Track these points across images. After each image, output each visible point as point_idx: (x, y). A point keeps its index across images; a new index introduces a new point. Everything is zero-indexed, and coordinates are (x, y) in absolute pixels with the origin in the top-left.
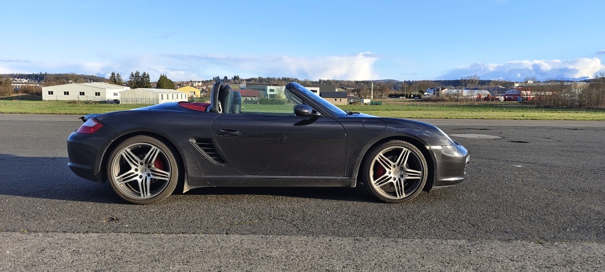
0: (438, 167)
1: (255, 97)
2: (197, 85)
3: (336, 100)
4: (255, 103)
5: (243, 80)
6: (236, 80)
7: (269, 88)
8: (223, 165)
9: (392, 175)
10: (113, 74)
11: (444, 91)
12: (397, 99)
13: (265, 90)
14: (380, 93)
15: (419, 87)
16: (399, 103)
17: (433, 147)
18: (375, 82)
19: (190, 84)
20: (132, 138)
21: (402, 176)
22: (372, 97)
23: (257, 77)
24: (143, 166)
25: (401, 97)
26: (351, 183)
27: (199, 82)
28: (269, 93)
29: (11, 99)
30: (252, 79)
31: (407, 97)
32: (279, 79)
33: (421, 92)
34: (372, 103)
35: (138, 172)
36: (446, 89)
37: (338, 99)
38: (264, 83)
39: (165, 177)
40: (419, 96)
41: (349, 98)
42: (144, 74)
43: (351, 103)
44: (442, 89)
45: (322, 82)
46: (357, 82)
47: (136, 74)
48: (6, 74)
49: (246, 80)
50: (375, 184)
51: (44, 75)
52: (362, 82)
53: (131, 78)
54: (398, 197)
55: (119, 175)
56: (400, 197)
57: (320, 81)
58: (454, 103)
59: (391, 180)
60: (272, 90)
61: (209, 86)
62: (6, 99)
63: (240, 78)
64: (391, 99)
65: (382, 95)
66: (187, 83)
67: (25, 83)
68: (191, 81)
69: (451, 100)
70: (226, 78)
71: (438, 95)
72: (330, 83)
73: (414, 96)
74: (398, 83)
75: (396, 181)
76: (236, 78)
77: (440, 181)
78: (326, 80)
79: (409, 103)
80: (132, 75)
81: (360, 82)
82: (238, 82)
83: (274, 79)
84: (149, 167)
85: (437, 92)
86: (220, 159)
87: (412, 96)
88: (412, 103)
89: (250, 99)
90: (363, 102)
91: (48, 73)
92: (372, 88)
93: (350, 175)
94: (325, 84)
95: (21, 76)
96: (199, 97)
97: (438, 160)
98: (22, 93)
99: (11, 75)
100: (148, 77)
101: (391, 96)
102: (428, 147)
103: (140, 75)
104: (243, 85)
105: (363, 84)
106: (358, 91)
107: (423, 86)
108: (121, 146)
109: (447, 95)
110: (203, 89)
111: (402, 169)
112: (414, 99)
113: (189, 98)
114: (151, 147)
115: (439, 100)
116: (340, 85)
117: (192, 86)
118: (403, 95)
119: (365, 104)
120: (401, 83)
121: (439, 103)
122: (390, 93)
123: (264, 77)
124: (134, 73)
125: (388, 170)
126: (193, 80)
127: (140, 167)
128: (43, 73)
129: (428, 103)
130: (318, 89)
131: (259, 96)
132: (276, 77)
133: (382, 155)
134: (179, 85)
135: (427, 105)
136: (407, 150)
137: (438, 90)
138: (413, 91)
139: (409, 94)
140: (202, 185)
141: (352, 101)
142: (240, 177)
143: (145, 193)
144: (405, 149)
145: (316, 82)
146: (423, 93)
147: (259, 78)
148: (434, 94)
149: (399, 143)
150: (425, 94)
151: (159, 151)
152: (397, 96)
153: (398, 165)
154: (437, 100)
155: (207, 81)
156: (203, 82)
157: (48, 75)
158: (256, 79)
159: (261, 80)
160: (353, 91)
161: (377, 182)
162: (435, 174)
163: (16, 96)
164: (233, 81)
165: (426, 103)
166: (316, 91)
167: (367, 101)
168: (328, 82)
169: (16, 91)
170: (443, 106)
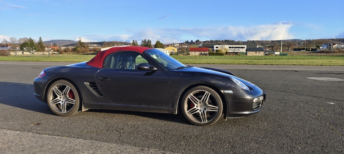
0: (229, 105)
1: (206, 51)
2: (176, 45)
3: (256, 53)
4: (206, 55)
5: (202, 42)
6: (197, 42)
7: (215, 46)
8: (102, 97)
9: (199, 108)
10: (134, 41)
11: (334, 46)
12: (299, 52)
13: (213, 47)
14: (287, 48)
15: (316, 44)
16: (300, 54)
17: (226, 91)
18: (284, 41)
19: (173, 45)
20: (58, 81)
21: (205, 109)
22: (281, 50)
23: (209, 40)
24: (63, 96)
25: (302, 51)
26: (173, 111)
27: (177, 44)
28: (215, 49)
29: (88, 54)
30: (207, 41)
31: (306, 50)
32: (223, 40)
33: (317, 47)
34: (280, 55)
35: (61, 99)
36: (336, 45)
37: (258, 52)
38: (214, 43)
39: (73, 102)
40: (315, 50)
41: (265, 51)
42: (149, 40)
43: (266, 55)
44: (334, 44)
45: (249, 42)
46: (272, 41)
47: (144, 41)
48: (88, 42)
49: (203, 42)
50: (188, 113)
51: (104, 42)
52: (276, 41)
53: (142, 43)
54: (203, 122)
55: (52, 100)
56: (204, 122)
57: (248, 41)
58: (341, 54)
59: (198, 111)
60: (217, 47)
61: (183, 46)
62: (86, 54)
63: (200, 41)
64: (295, 52)
65: (289, 49)
66: (171, 45)
67: (96, 46)
68: (173, 44)
69: (340, 52)
70: (192, 41)
71: (330, 48)
72: (255, 43)
73: (312, 50)
74: (302, 41)
75: (201, 112)
76: (197, 41)
77: (231, 114)
78: (252, 40)
79: (307, 54)
80: (143, 41)
81: (274, 41)
82: (199, 43)
83: (219, 41)
84: (66, 96)
85: (329, 47)
86: (100, 94)
87: (310, 49)
88: (309, 54)
89: (203, 53)
90: (275, 54)
91: (106, 41)
92: (282, 45)
93: (173, 106)
94: (251, 43)
95: (94, 43)
96: (176, 52)
97: (229, 100)
98: (93, 51)
99: (90, 42)
100: (150, 42)
101: (295, 50)
102: (222, 91)
103: (147, 41)
104: (201, 45)
105: (277, 42)
106: (273, 47)
107: (319, 43)
108: (52, 85)
109: (337, 48)
110: (179, 48)
111: (205, 104)
112: (311, 52)
113: (170, 53)
114: (66, 86)
115: (331, 52)
116: (261, 43)
117: (174, 46)
118: (304, 49)
119: (276, 55)
120: (304, 41)
121: (330, 54)
122: (295, 47)
123: (214, 40)
124: (143, 40)
125: (196, 105)
126: (174, 43)
127: (62, 97)
128: (104, 41)
129: (322, 54)
130: (245, 46)
131: (209, 51)
132: (221, 40)
133: (192, 95)
134: (167, 46)
135: (321, 56)
136: (208, 92)
137: (330, 45)
138: (311, 46)
139: (308, 48)
140: (91, 108)
141: (267, 53)
142: (111, 104)
143: (64, 110)
144: (206, 92)
145: (245, 42)
146: (319, 47)
147: (211, 40)
148: (327, 48)
149: (203, 88)
150: (321, 48)
151: (70, 88)
152: (299, 50)
153: (203, 102)
154: (328, 52)
155: (182, 44)
156: (179, 44)
157: (106, 42)
158: (209, 41)
159: (212, 41)
160: (269, 47)
161: (190, 112)
162: (227, 109)
163: (90, 53)
164: (196, 43)
165: (320, 54)
166: (244, 48)
167: (277, 53)
168: (253, 42)
169: (90, 51)
170: (333, 56)
